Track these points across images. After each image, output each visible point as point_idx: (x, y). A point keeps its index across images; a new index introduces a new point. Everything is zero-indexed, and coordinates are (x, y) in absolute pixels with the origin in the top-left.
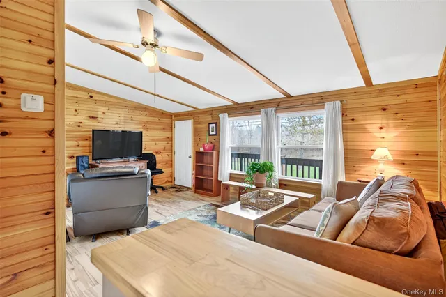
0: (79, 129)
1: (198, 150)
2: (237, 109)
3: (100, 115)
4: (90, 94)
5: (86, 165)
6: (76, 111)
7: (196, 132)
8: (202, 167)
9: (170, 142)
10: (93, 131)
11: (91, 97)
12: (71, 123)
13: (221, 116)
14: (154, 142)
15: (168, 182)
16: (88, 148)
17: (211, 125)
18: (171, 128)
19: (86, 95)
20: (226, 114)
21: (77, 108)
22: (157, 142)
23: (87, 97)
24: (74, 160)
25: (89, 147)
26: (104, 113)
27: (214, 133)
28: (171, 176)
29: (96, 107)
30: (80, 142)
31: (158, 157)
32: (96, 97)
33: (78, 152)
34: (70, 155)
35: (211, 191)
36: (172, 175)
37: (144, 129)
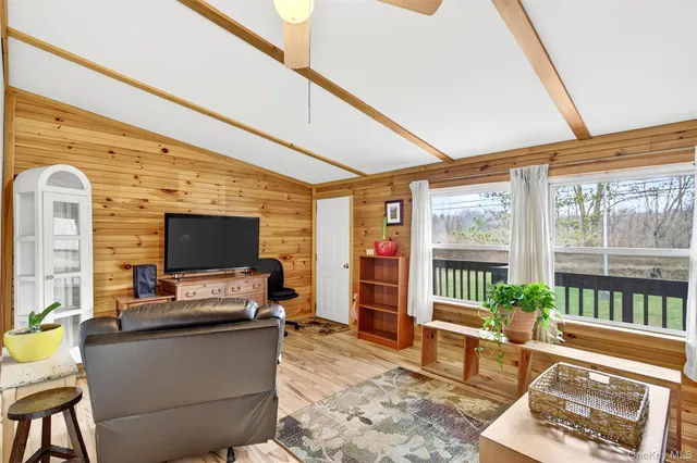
0: (143, 212)
1: (363, 254)
2: (450, 172)
3: (182, 187)
4: (163, 146)
5: (151, 284)
6: (136, 177)
7: (359, 221)
8: (372, 287)
9: (308, 238)
10: (168, 216)
11: (165, 151)
12: (127, 201)
13: (414, 185)
14: (280, 239)
15: (303, 312)
16: (158, 249)
17: (389, 205)
18: (309, 213)
19: (155, 148)
20: (426, 183)
21: (137, 172)
22: (285, 239)
23: (158, 151)
24: (130, 273)
25: (160, 246)
26: (189, 182)
27: (398, 220)
28: (309, 301)
29: (175, 170)
30: (144, 238)
31: (287, 266)
32: (173, 151)
33: (139, 256)
34: (121, 263)
35: (393, 336)
36: (311, 300)
37: (263, 213)
